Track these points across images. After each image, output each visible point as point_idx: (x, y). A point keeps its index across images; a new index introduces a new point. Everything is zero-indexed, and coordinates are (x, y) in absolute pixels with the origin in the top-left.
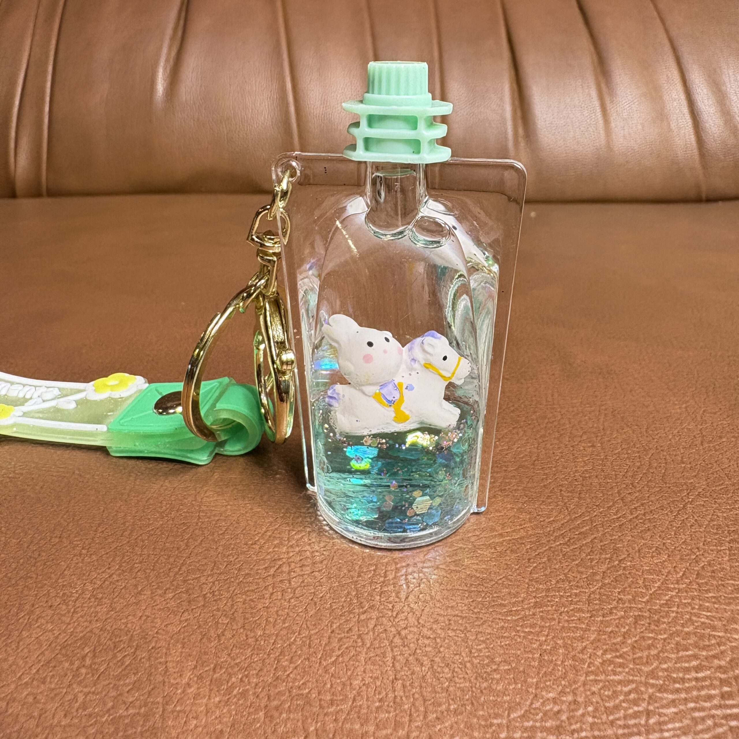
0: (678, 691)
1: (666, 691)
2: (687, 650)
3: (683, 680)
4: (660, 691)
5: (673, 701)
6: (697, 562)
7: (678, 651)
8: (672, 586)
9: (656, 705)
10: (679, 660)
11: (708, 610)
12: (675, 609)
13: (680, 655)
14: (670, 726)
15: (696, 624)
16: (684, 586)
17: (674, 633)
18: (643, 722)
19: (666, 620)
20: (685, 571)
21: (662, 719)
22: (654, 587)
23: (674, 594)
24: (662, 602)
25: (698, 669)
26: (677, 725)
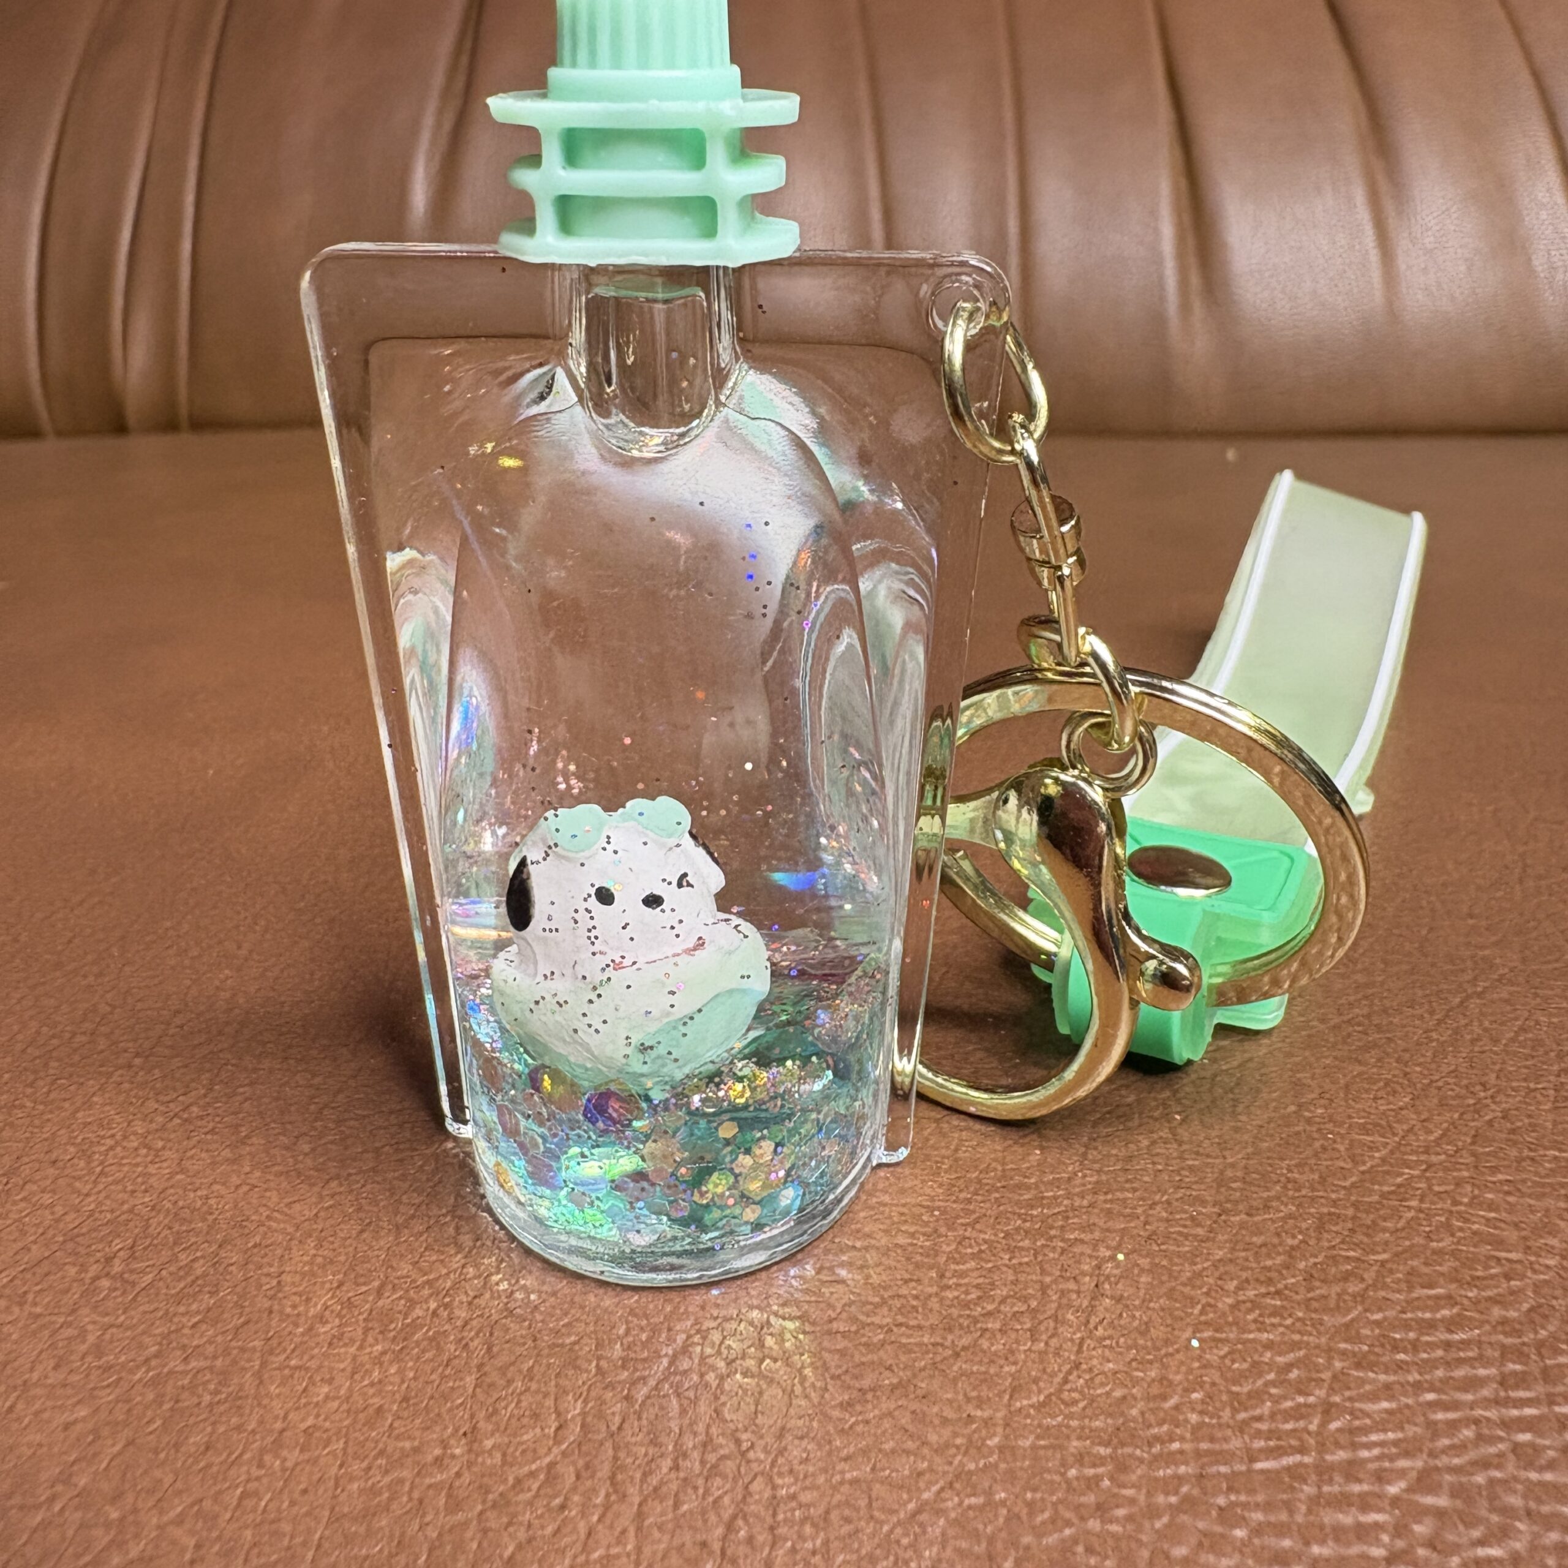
0: (1401, 1366)
1: (1371, 1367)
2: (1431, 1286)
3: (1415, 1346)
4: (1358, 1366)
5: (1388, 1387)
6: (1477, 1112)
7: (1411, 1288)
8: (1414, 1158)
9: (1347, 1394)
10: (1411, 1304)
11: (1491, 1207)
12: (1414, 1203)
13: (1414, 1295)
14: (1374, 1437)
15: (1460, 1234)
16: (1443, 1157)
17: (1405, 1251)
18: (1313, 1427)
19: (1389, 1224)
20: (1448, 1130)
21: (1357, 1423)
22: (1373, 1157)
23: (1416, 1173)
24: (1386, 1189)
25: (1451, 1325)
26: (1391, 1435)
